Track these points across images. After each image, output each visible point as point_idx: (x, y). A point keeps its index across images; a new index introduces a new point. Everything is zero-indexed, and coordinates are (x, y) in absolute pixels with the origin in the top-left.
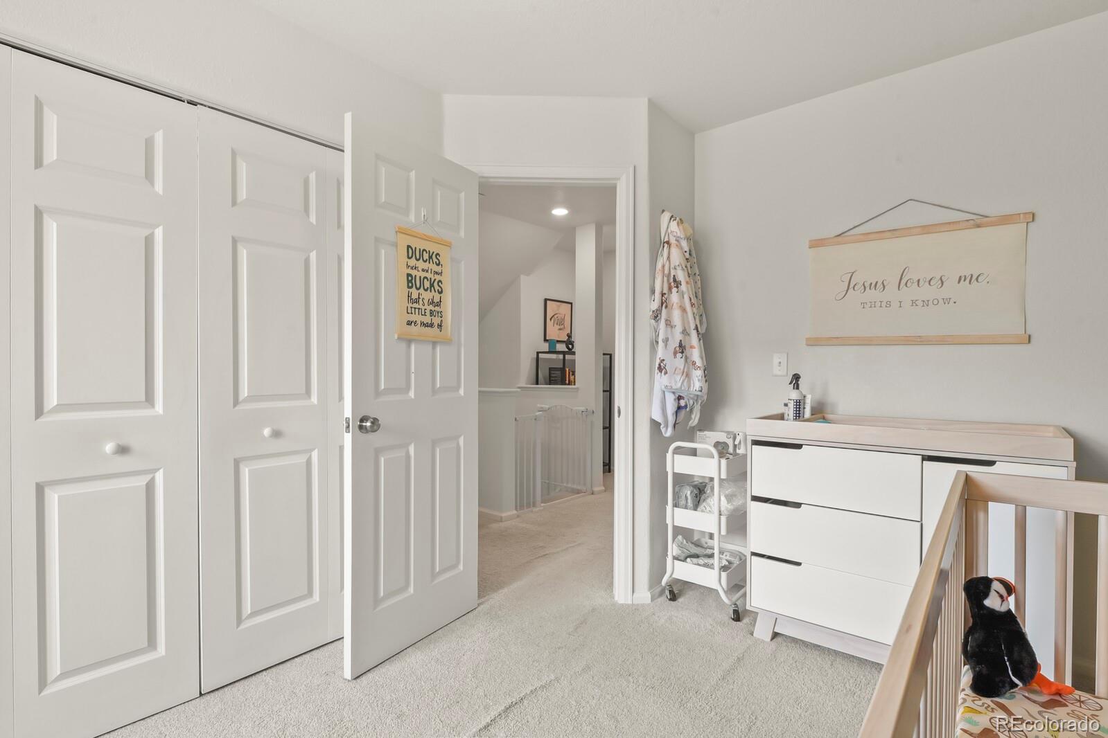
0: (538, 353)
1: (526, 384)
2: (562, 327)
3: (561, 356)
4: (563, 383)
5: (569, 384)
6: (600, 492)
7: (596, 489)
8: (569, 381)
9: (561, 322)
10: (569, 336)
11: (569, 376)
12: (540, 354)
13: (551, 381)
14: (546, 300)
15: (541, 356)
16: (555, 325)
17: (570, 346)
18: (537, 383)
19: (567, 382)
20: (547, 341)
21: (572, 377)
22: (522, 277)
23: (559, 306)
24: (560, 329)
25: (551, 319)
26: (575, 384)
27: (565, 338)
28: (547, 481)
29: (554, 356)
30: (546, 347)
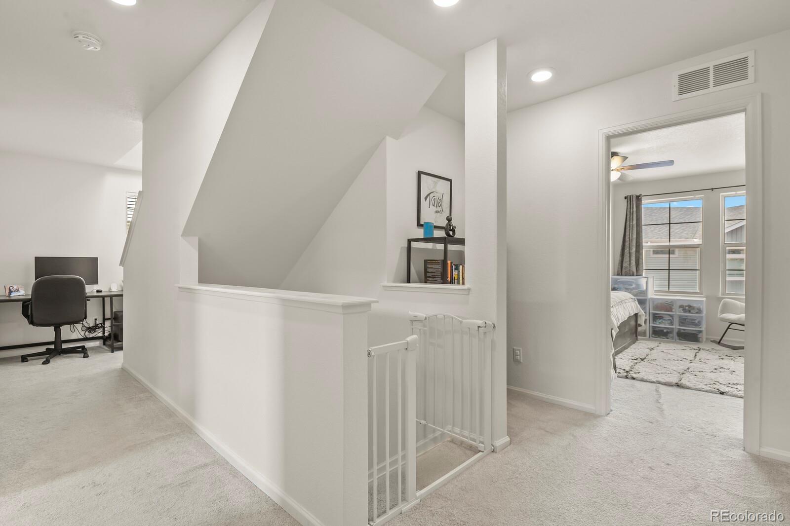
0: (409, 241)
1: (394, 282)
2: (439, 209)
3: (440, 246)
4: (444, 281)
5: (452, 282)
6: (504, 447)
7: (498, 443)
8: (452, 277)
9: (438, 203)
10: (449, 220)
11: (451, 270)
12: (412, 243)
13: (427, 278)
14: (420, 173)
15: (414, 244)
16: (431, 206)
17: (451, 233)
18: (409, 281)
19: (449, 279)
20: (422, 225)
21: (455, 273)
22: (389, 140)
23: (436, 183)
24: (437, 212)
25: (426, 198)
26: (463, 283)
27: (444, 223)
28: (423, 422)
29: (429, 246)
30: (420, 233)
